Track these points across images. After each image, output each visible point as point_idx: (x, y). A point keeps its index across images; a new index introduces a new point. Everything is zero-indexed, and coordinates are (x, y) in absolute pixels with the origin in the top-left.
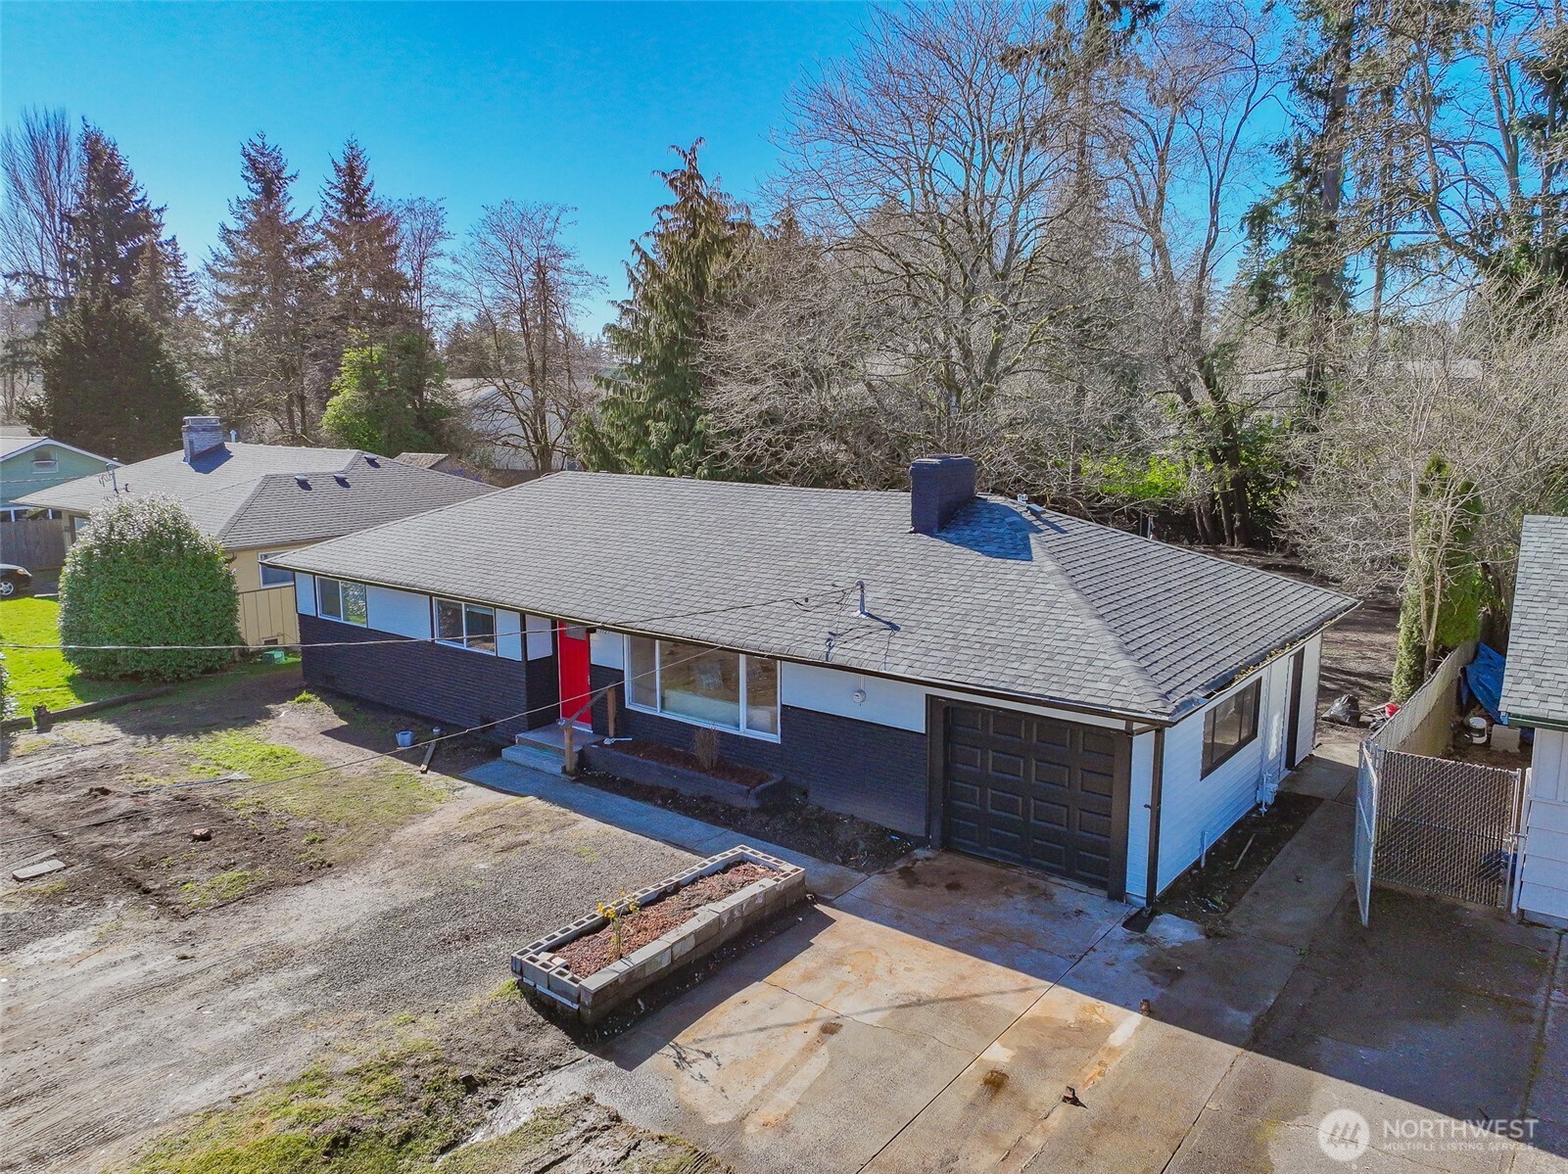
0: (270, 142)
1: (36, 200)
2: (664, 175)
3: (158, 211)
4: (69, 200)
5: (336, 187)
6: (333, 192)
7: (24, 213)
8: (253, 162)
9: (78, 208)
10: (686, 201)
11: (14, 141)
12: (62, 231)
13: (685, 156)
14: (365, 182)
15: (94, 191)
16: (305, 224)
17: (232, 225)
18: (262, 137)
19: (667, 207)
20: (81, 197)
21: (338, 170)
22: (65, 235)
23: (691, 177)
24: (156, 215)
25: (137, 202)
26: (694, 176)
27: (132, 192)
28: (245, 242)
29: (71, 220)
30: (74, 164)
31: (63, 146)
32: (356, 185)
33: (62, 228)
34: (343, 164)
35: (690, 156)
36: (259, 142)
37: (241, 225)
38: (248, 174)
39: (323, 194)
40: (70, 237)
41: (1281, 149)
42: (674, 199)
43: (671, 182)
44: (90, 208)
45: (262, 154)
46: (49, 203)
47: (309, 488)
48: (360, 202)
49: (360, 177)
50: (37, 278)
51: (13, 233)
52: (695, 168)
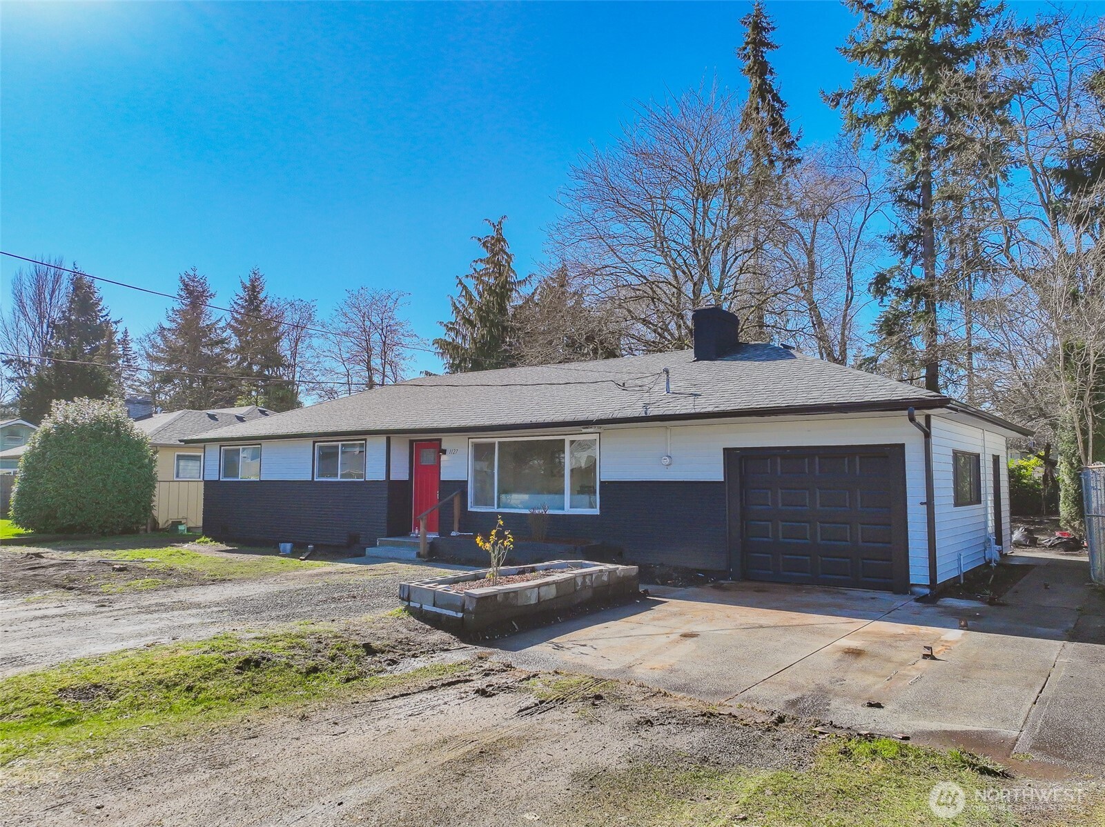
0: (199, 274)
1: (32, 315)
2: (479, 239)
3: (116, 323)
4: (56, 314)
5: (242, 298)
6: (239, 302)
7: (22, 324)
8: (186, 285)
9: (61, 320)
10: (494, 256)
11: (24, 277)
12: (47, 334)
13: (495, 226)
14: (261, 296)
15: (74, 309)
16: (217, 326)
17: (167, 325)
18: (194, 270)
19: (481, 260)
20: (64, 312)
21: (245, 287)
22: (49, 336)
23: (499, 240)
24: (114, 325)
25: (102, 317)
26: (500, 240)
27: (100, 311)
28: (174, 337)
29: (55, 327)
30: (63, 291)
31: (57, 280)
32: (256, 298)
33: (48, 332)
34: (248, 284)
35: (498, 227)
36: (192, 273)
37: (173, 326)
38: (182, 293)
39: (233, 303)
40: (52, 337)
41: (891, 239)
42: (486, 254)
43: (484, 244)
44: (69, 319)
45: (193, 281)
46: (41, 317)
47: (217, 420)
48: (257, 309)
49: (259, 293)
50: (24, 364)
51: (12, 336)
52: (501, 234)
